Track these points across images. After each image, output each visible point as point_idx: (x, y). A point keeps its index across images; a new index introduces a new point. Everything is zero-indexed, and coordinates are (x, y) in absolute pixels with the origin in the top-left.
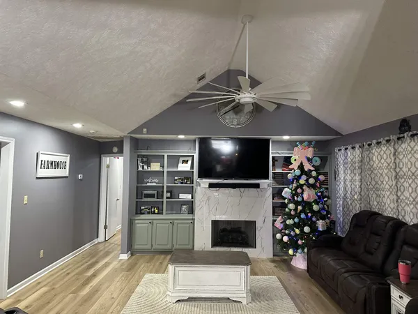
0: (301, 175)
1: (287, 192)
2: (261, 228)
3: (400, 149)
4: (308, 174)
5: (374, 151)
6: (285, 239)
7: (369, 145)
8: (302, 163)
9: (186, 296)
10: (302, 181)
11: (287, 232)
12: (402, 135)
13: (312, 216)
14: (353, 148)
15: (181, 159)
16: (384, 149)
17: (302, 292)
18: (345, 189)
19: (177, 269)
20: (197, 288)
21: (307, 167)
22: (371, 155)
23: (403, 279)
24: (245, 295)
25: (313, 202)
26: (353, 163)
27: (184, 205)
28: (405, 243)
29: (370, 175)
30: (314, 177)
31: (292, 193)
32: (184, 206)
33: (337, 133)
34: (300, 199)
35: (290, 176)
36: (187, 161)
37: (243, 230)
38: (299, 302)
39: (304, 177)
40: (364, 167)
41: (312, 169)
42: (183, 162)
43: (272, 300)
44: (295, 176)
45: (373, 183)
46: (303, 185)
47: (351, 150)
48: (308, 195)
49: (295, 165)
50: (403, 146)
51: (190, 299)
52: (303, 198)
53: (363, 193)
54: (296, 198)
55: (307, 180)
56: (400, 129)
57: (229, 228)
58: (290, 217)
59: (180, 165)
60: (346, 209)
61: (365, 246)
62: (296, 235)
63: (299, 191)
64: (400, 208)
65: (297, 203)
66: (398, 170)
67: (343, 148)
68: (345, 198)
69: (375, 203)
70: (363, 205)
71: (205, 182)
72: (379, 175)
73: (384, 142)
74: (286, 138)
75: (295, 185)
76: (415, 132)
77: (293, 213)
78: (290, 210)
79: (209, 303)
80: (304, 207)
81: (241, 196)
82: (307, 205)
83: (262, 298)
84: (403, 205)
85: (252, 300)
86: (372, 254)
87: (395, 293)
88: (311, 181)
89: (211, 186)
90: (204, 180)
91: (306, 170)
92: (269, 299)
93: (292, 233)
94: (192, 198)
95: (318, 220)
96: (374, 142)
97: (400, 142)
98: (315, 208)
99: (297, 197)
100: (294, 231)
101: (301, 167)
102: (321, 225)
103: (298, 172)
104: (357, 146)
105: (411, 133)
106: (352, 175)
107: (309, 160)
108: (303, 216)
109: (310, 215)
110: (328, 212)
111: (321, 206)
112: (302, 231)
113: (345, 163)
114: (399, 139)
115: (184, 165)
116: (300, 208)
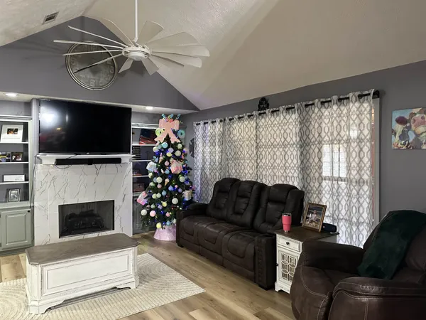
0: (168, 147)
1: (152, 166)
2: (120, 207)
3: (261, 124)
4: (174, 146)
5: (235, 125)
6: (153, 214)
7: (230, 120)
8: (168, 136)
9: (61, 299)
10: (169, 154)
11: (153, 206)
12: (262, 112)
13: (178, 188)
14: (213, 122)
15: (5, 128)
16: (246, 123)
17: (181, 262)
18: (203, 160)
19: (45, 269)
20: (73, 287)
21: (174, 139)
22: (231, 129)
23: (286, 229)
24: (133, 279)
25: (180, 174)
26: (213, 136)
27: (13, 189)
28: (269, 200)
29: (230, 147)
30: (180, 150)
31: (157, 167)
32: (13, 192)
33: (195, 108)
34: (167, 172)
35: (155, 149)
36: (16, 130)
37: (95, 212)
38: (184, 272)
39: (171, 150)
40: (224, 139)
41: (179, 141)
42: (9, 131)
43: (160, 277)
44: (162, 148)
45: (233, 154)
46: (170, 158)
47: (211, 125)
48: (175, 167)
49: (160, 137)
50: (263, 120)
51: (67, 302)
52: (170, 170)
53: (223, 163)
54: (162, 171)
55: (173, 153)
56: (259, 106)
57: (78, 212)
58: (156, 190)
59: (4, 135)
60: (203, 179)
61: (234, 208)
62: (164, 208)
63: (167, 163)
64: (259, 173)
65: (164, 177)
66: (258, 141)
67: (202, 123)
68: (203, 169)
69: (234, 171)
70: (222, 174)
71: (50, 158)
72: (239, 146)
73: (246, 117)
74: (150, 109)
75: (161, 158)
76: (275, 109)
77: (159, 186)
78: (157, 184)
79: (92, 300)
80: (171, 180)
81: (97, 174)
82: (174, 177)
83: (147, 277)
84: (261, 171)
85: (140, 282)
86: (241, 214)
87: (281, 241)
88: (178, 153)
89: (59, 162)
90: (48, 155)
91: (173, 142)
92: (155, 277)
93: (160, 207)
94: (27, 179)
95: (184, 191)
96: (236, 117)
97: (260, 117)
98: (182, 179)
99: (164, 171)
100: (161, 204)
101: (167, 139)
102: (187, 195)
103: (165, 145)
104: (218, 120)
105: (272, 110)
106: (212, 147)
107: (175, 133)
108: (171, 188)
109: (176, 186)
110: (191, 183)
111: (186, 177)
112: (170, 203)
113: (204, 137)
114: (260, 114)
115: (11, 135)
116: (167, 180)
